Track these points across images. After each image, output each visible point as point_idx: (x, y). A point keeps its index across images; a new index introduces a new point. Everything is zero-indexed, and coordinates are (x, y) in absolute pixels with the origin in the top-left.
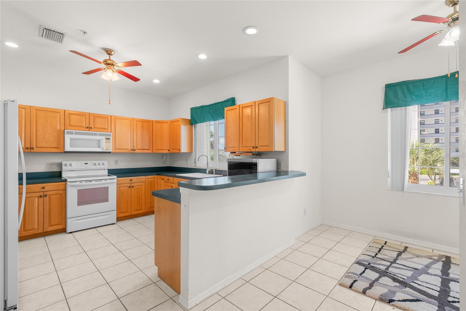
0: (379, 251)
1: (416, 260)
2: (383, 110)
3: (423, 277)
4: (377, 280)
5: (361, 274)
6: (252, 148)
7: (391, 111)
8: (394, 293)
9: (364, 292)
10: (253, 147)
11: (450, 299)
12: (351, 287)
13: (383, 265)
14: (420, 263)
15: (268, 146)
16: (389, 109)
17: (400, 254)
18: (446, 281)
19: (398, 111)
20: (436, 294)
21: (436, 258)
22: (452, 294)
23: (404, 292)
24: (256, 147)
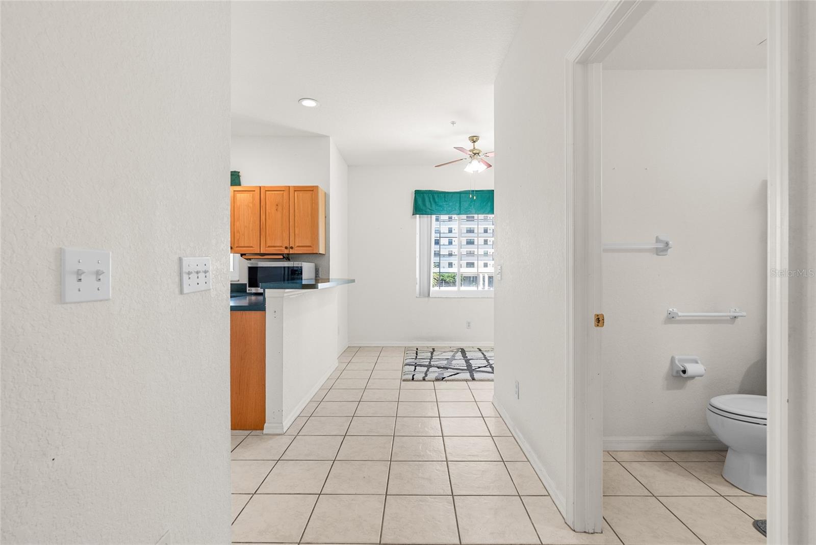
0: (417, 355)
1: (444, 354)
2: (413, 215)
3: (454, 362)
4: (428, 370)
5: (414, 371)
6: (284, 248)
7: (420, 217)
8: (443, 374)
9: (424, 380)
10: (286, 248)
11: (473, 368)
12: (413, 379)
13: (426, 362)
14: (449, 355)
15: (310, 246)
16: (418, 216)
17: (432, 354)
18: (467, 361)
19: (425, 218)
20: (466, 368)
21: (455, 350)
22: (473, 366)
23: (448, 372)
24: (292, 248)
